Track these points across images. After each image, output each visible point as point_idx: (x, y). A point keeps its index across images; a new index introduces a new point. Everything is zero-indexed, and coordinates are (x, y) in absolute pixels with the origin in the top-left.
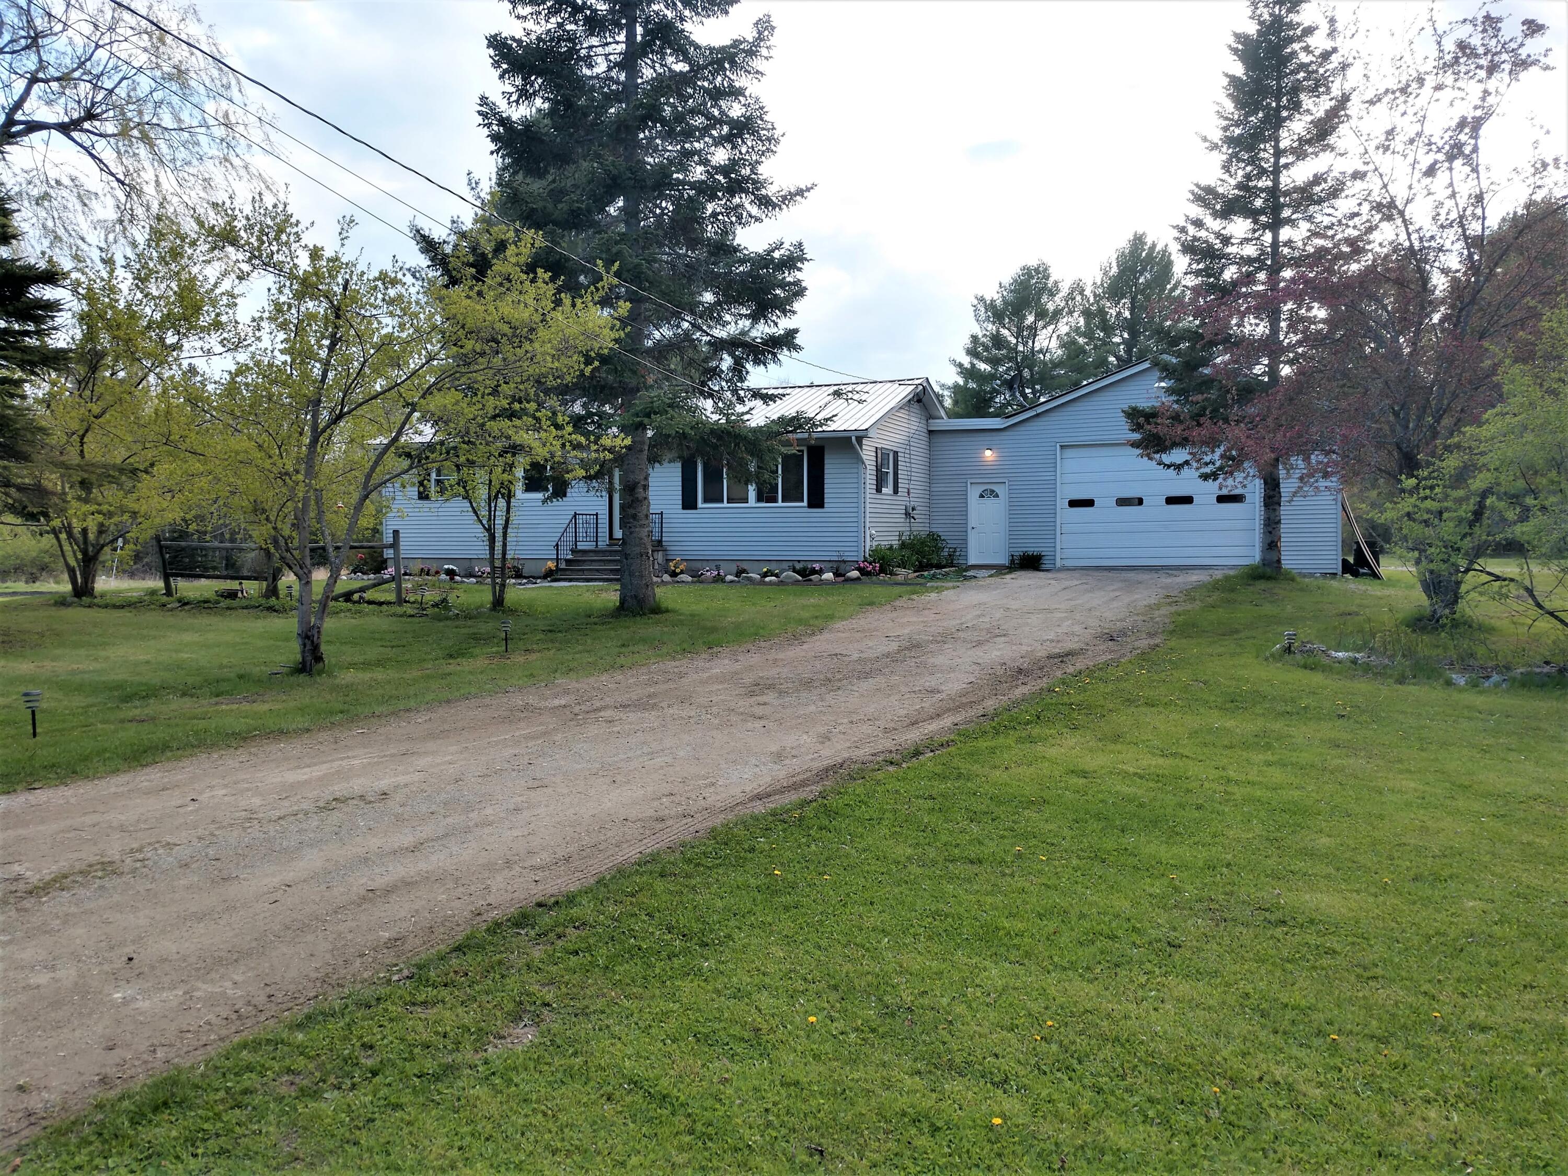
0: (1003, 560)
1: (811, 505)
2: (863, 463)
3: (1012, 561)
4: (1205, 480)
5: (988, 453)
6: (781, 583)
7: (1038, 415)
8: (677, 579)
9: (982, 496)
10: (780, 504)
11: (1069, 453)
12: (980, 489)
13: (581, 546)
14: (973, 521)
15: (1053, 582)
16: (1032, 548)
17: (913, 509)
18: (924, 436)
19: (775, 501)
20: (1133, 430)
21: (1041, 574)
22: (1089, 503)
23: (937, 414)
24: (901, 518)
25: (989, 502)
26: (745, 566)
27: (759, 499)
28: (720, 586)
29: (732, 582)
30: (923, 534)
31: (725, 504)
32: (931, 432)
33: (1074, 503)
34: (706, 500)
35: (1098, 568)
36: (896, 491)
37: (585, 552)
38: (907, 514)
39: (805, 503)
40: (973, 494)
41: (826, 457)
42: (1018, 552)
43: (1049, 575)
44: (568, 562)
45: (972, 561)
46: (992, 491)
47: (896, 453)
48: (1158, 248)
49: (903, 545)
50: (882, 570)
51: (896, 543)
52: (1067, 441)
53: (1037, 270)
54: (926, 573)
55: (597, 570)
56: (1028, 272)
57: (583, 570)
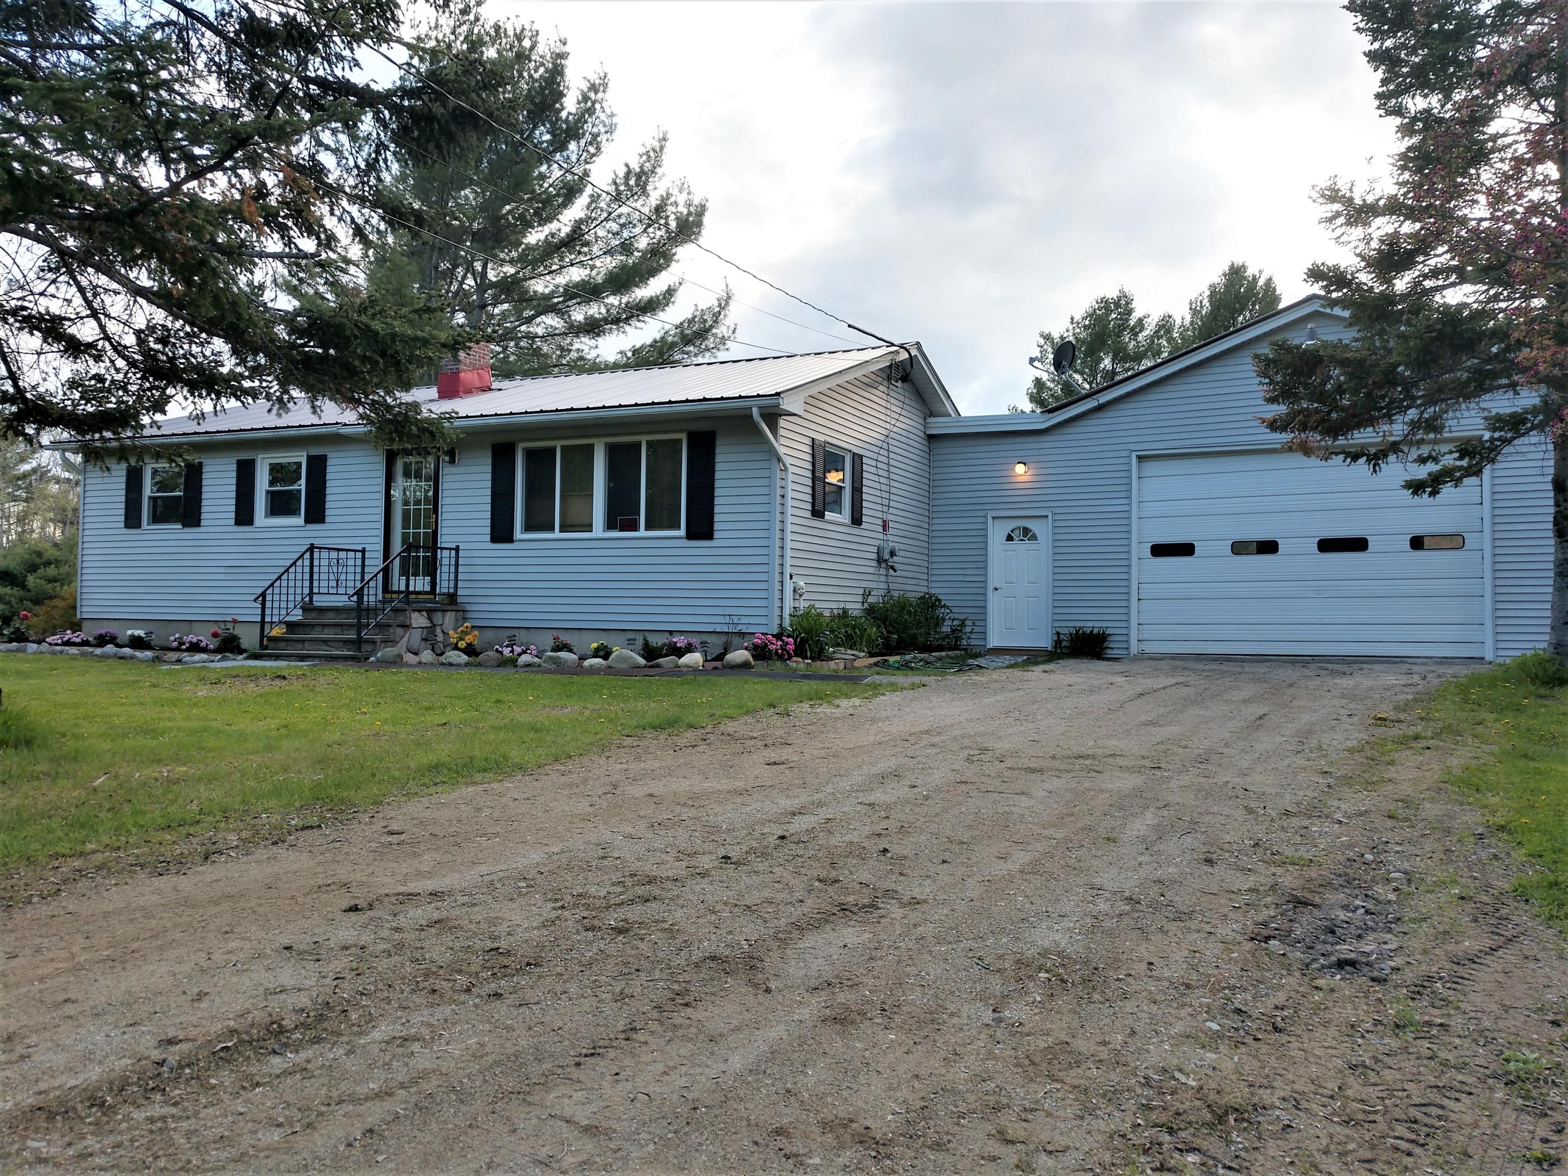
0: (1045, 642)
1: (691, 535)
2: (779, 460)
3: (1058, 643)
4: (1415, 493)
5: (1020, 469)
6: (610, 671)
7: (1100, 408)
8: (442, 659)
9: (1010, 538)
10: (642, 532)
11: (1151, 468)
12: (1006, 527)
13: (319, 601)
14: (994, 579)
15: (1119, 679)
16: (1092, 623)
17: (892, 554)
18: (917, 440)
19: (635, 528)
20: (1272, 400)
21: (1103, 664)
22: (1186, 550)
23: (943, 409)
24: (870, 567)
25: (1022, 548)
26: (565, 638)
27: (611, 525)
28: (509, 672)
29: (528, 665)
30: (913, 596)
31: (557, 534)
32: (931, 438)
33: (1159, 550)
34: (529, 527)
35: (1199, 657)
36: (857, 520)
37: (322, 610)
38: (880, 560)
39: (682, 532)
40: (997, 533)
41: (718, 450)
42: (1067, 628)
43: (1117, 667)
44: (291, 626)
45: (994, 641)
46: (1026, 531)
47: (857, 459)
48: (1261, 282)
49: (871, 611)
50: (800, 651)
51: (855, 607)
52: (1149, 448)
53: (1117, 304)
54: (892, 659)
55: (325, 641)
56: (1105, 304)
57: (303, 641)
